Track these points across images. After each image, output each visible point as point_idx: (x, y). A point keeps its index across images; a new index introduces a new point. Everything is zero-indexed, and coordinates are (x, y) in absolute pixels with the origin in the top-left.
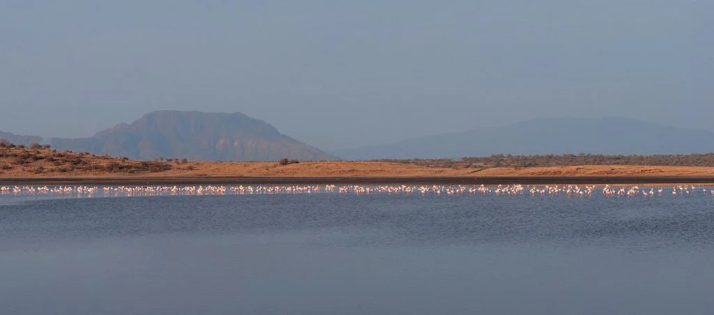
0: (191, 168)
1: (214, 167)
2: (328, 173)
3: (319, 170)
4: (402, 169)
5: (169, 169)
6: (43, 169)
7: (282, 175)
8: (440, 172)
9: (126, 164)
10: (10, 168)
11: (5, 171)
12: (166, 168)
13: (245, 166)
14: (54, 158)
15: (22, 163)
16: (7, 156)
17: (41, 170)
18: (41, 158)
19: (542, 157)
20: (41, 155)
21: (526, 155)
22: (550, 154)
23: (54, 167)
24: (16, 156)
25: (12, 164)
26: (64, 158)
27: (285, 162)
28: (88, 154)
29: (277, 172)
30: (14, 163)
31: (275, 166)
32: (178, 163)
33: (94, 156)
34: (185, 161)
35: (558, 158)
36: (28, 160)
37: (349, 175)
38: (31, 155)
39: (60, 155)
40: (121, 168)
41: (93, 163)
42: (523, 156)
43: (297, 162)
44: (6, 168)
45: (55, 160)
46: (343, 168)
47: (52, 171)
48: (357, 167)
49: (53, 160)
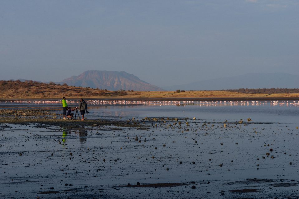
0: (137, 94)
1: (146, 93)
2: (200, 96)
3: (196, 95)
4: (233, 94)
5: (127, 94)
6: (72, 94)
7: (179, 97)
8: (252, 95)
9: (108, 92)
10: (57, 94)
11: (56, 95)
12: (126, 94)
13: (161, 93)
14: (76, 90)
15: (62, 92)
16: (55, 89)
17: (71, 95)
18: (70, 90)
19: (262, 89)
20: (69, 88)
21: (254, 89)
22: (265, 88)
23: (76, 94)
24: (58, 89)
25: (57, 92)
26: (79, 89)
27: (178, 91)
28: (89, 88)
29: (177, 96)
30: (58, 92)
31: (175, 93)
32: (130, 92)
33: (92, 89)
34: (133, 91)
35: (268, 90)
36: (64, 90)
37: (211, 97)
38: (65, 88)
39: (78, 88)
40: (106, 94)
41: (93, 92)
42: (253, 89)
43: (184, 91)
44: (55, 94)
45: (76, 91)
46: (207, 94)
47: (76, 95)
48: (213, 93)
49: (75, 91)
